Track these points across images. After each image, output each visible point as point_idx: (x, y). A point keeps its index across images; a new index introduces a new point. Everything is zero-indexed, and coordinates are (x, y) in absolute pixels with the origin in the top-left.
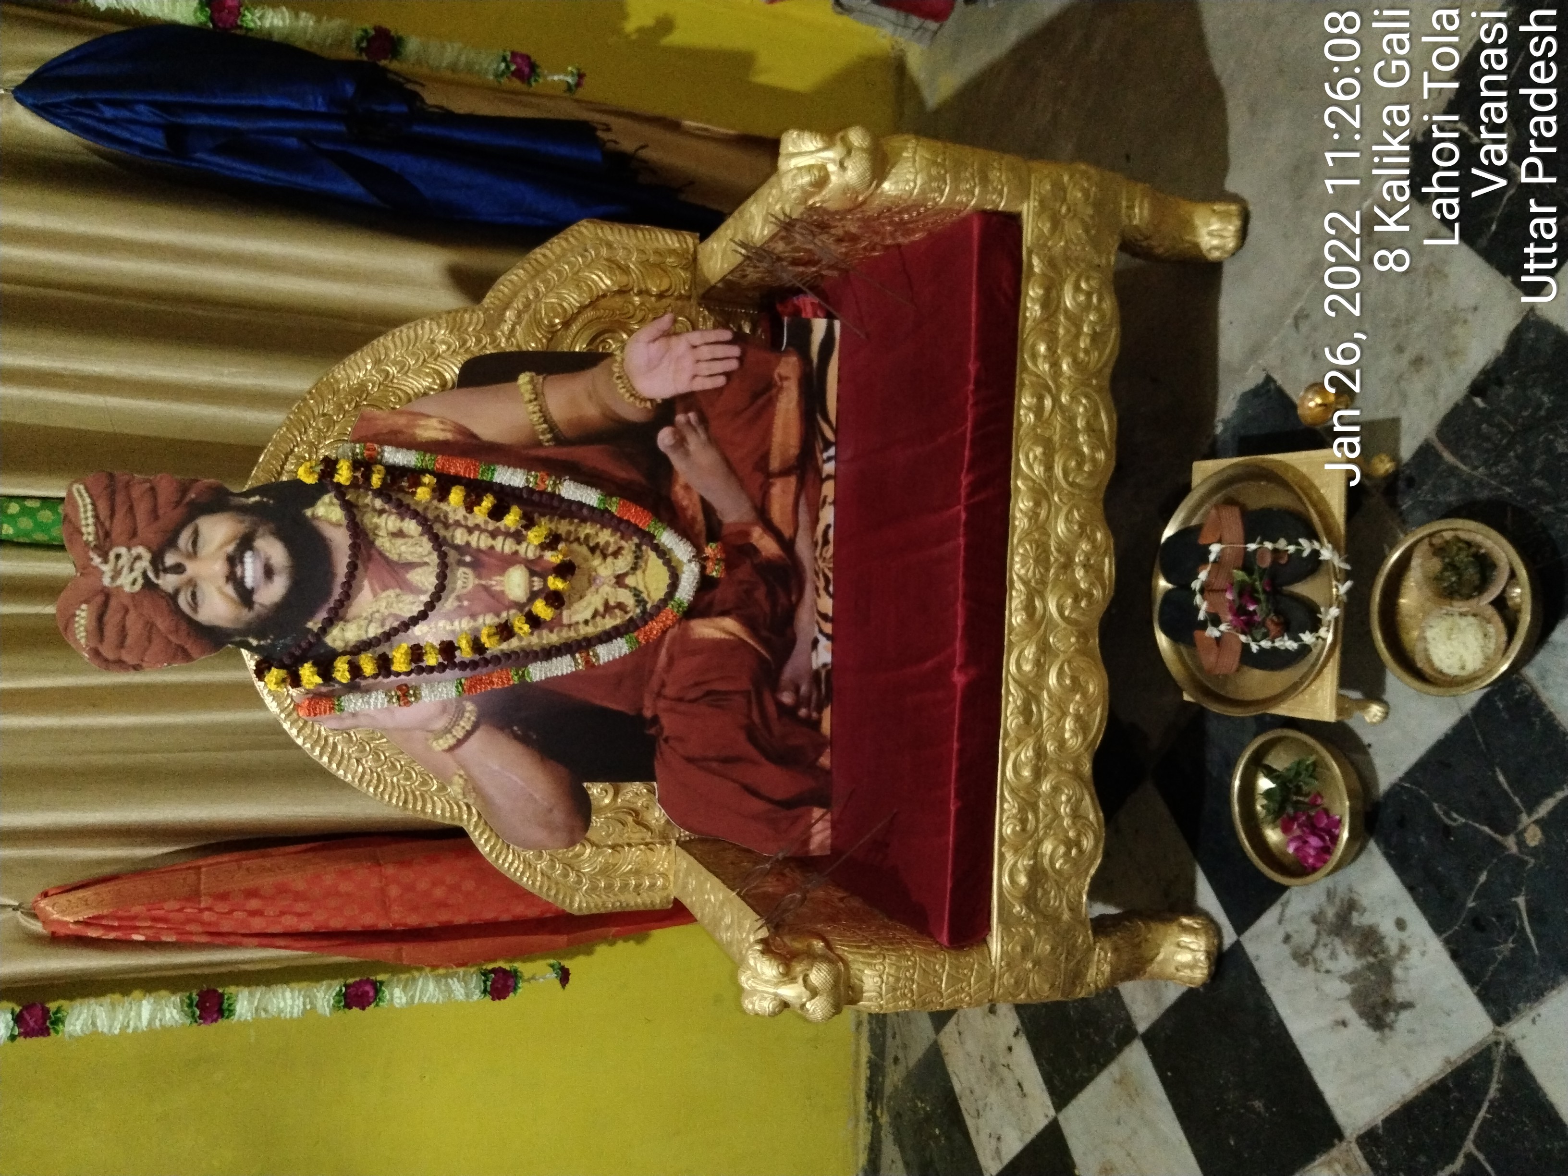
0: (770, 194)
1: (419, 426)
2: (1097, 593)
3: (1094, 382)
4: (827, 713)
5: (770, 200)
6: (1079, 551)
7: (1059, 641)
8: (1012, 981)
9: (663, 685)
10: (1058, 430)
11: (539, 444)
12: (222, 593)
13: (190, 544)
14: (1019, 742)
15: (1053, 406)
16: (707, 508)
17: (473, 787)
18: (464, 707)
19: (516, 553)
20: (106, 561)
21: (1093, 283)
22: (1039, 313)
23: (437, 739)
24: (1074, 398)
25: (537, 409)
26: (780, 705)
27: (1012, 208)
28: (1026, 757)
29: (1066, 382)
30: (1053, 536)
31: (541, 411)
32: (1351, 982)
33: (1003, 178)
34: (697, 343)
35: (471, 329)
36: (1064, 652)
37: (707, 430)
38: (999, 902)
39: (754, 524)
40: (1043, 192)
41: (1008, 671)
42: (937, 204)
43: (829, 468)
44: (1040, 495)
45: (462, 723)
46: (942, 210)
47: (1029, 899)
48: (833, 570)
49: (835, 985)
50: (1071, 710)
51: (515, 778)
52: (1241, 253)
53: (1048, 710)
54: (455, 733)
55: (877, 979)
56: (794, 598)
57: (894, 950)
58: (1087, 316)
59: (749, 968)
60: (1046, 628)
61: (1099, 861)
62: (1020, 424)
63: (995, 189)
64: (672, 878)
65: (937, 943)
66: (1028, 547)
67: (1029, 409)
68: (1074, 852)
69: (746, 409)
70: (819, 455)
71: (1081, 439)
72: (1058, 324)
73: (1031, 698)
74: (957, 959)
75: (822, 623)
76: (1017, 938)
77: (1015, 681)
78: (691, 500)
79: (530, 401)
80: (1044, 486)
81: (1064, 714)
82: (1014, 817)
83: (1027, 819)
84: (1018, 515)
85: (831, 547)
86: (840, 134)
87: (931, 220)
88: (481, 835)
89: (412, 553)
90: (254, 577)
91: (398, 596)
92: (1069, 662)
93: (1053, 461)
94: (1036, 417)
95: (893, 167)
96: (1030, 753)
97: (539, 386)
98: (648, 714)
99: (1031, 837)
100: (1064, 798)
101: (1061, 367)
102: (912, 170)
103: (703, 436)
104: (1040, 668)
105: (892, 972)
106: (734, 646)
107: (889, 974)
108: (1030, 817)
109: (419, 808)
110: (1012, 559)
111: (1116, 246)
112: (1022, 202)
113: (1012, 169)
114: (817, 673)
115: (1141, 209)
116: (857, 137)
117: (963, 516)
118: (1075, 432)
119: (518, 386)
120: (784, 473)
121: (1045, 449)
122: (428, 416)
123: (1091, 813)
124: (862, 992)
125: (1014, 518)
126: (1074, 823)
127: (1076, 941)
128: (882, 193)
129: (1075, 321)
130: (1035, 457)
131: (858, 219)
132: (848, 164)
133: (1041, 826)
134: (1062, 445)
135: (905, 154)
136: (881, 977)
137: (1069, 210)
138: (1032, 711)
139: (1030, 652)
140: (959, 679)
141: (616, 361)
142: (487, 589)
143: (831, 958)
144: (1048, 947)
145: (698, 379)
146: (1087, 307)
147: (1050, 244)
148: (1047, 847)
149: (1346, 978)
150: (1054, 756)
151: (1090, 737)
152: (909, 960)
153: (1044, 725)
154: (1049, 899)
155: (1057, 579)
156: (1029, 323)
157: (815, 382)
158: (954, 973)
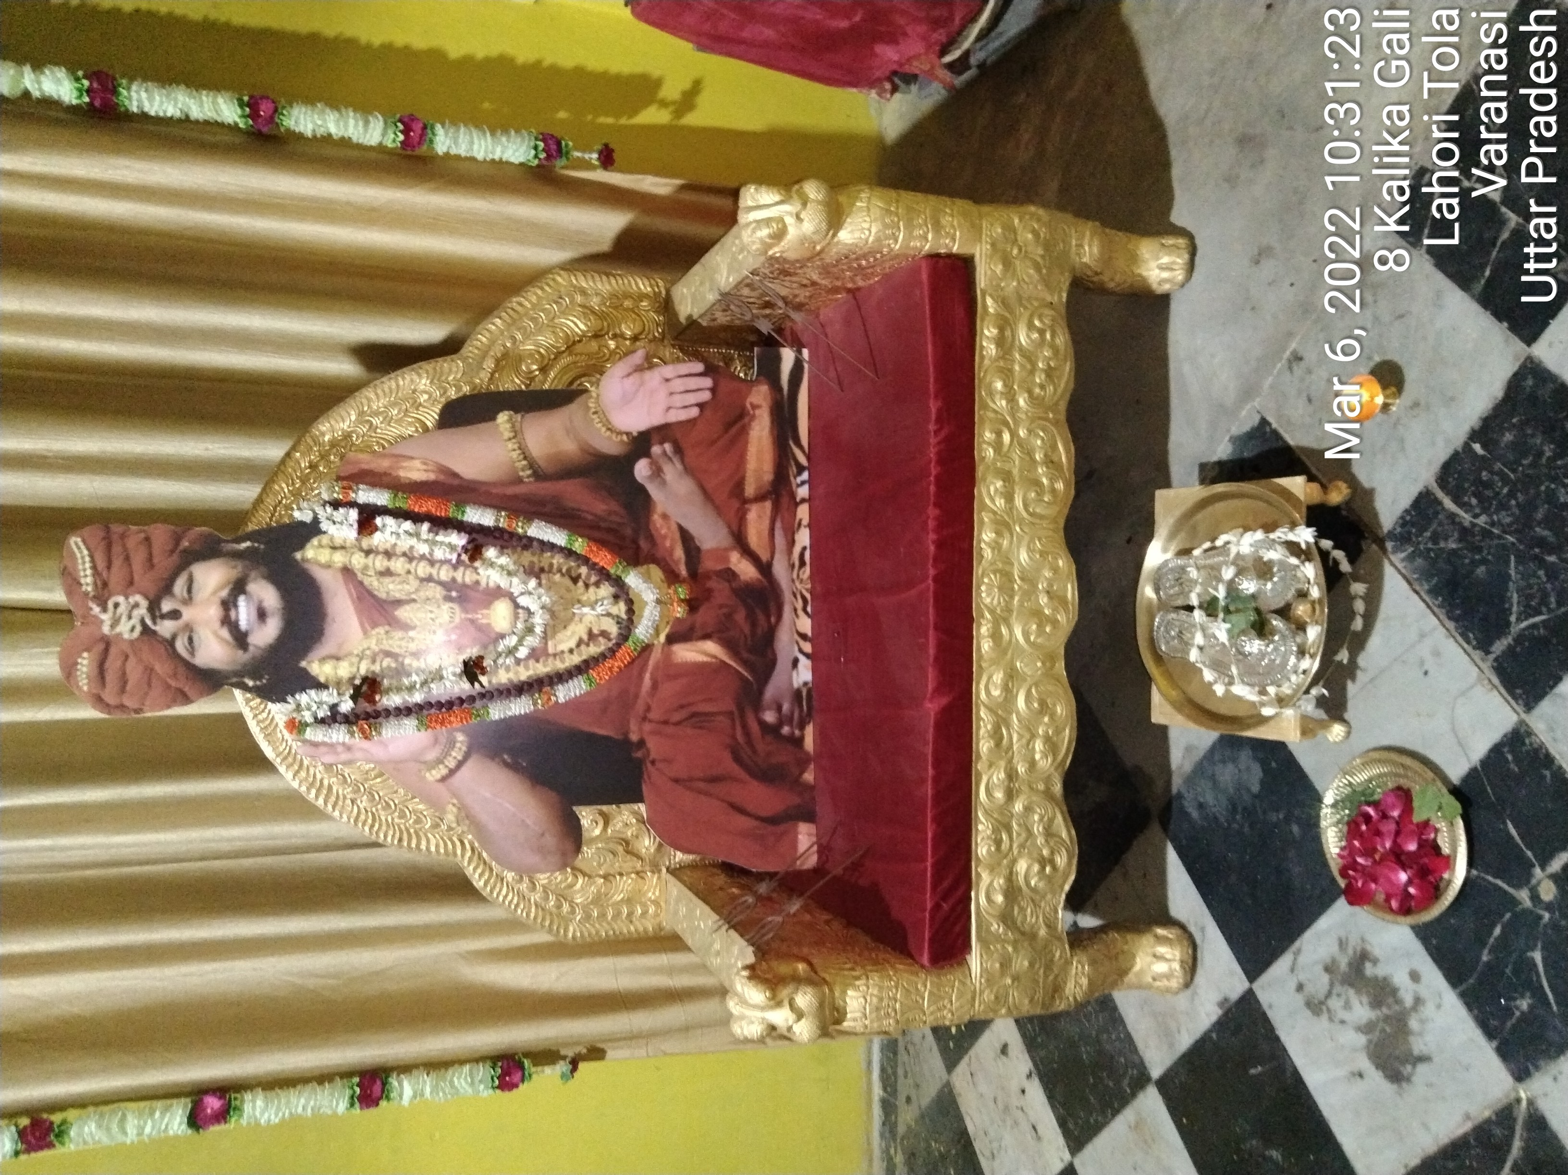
1: (402, 467)
2: (1061, 618)
3: (1051, 415)
4: (809, 730)
5: (734, 251)
6: (1042, 579)
7: (1026, 666)
8: (992, 997)
9: (648, 709)
10: (1017, 462)
14: (991, 764)
15: (1012, 440)
17: (466, 815)
21: (1046, 320)
22: (994, 352)
23: (429, 770)
24: (1031, 432)
25: (516, 446)
26: (762, 724)
27: (965, 251)
28: (998, 779)
29: (1023, 416)
30: (1016, 565)
31: (520, 448)
33: (956, 224)
35: (451, 378)
36: (1031, 676)
38: (977, 922)
39: (733, 548)
40: (994, 235)
41: (978, 696)
42: (892, 250)
43: (803, 492)
44: (1002, 527)
46: (898, 255)
47: (1006, 917)
48: (810, 591)
49: (821, 1008)
50: (1041, 732)
52: (1187, 286)
53: (1018, 733)
55: (862, 1000)
56: (773, 620)
57: (877, 971)
58: (1041, 352)
59: (737, 993)
60: (1012, 655)
61: (1073, 876)
62: (981, 459)
63: (947, 234)
64: (662, 904)
65: (918, 963)
66: (993, 577)
67: (989, 443)
68: (1048, 869)
69: (719, 438)
70: (792, 478)
71: (1040, 471)
72: (1014, 361)
73: (1000, 721)
74: (939, 978)
76: (995, 955)
77: (986, 706)
79: (510, 439)
80: (1006, 517)
81: (1033, 736)
82: (989, 838)
83: (1001, 840)
84: (982, 546)
85: (808, 569)
86: (796, 187)
87: (887, 264)
88: (475, 869)
91: (387, 632)
92: (1036, 685)
93: (1013, 494)
94: (996, 451)
95: (848, 216)
96: (1002, 775)
97: (518, 425)
98: (634, 737)
99: (1005, 857)
100: (1036, 817)
101: (1017, 402)
102: (867, 219)
103: (679, 466)
104: (1009, 693)
105: (876, 992)
107: (872, 995)
108: (1004, 837)
109: (413, 845)
110: (978, 588)
111: (1067, 284)
112: (974, 246)
113: (964, 213)
115: (1090, 246)
116: (812, 190)
117: (932, 550)
118: (1034, 464)
120: (760, 498)
121: (1005, 482)
122: (412, 458)
123: (1064, 831)
124: (846, 1013)
125: (979, 549)
126: (1046, 841)
127: (1054, 956)
128: (839, 241)
129: (1030, 359)
130: (997, 491)
131: (817, 267)
132: (804, 216)
133: (1015, 846)
134: (1021, 477)
135: (859, 204)
136: (864, 998)
137: (1020, 251)
138: (1002, 734)
139: (998, 677)
140: (931, 707)
141: (591, 397)
142: (472, 621)
143: (815, 981)
144: (1026, 963)
145: (672, 411)
146: (1041, 343)
147: (1003, 285)
148: (1022, 866)
150: (1025, 777)
151: (1060, 758)
152: (891, 980)
153: (1015, 748)
154: (1025, 916)
155: (1021, 604)
156: (987, 362)
157: (786, 409)
158: (935, 991)
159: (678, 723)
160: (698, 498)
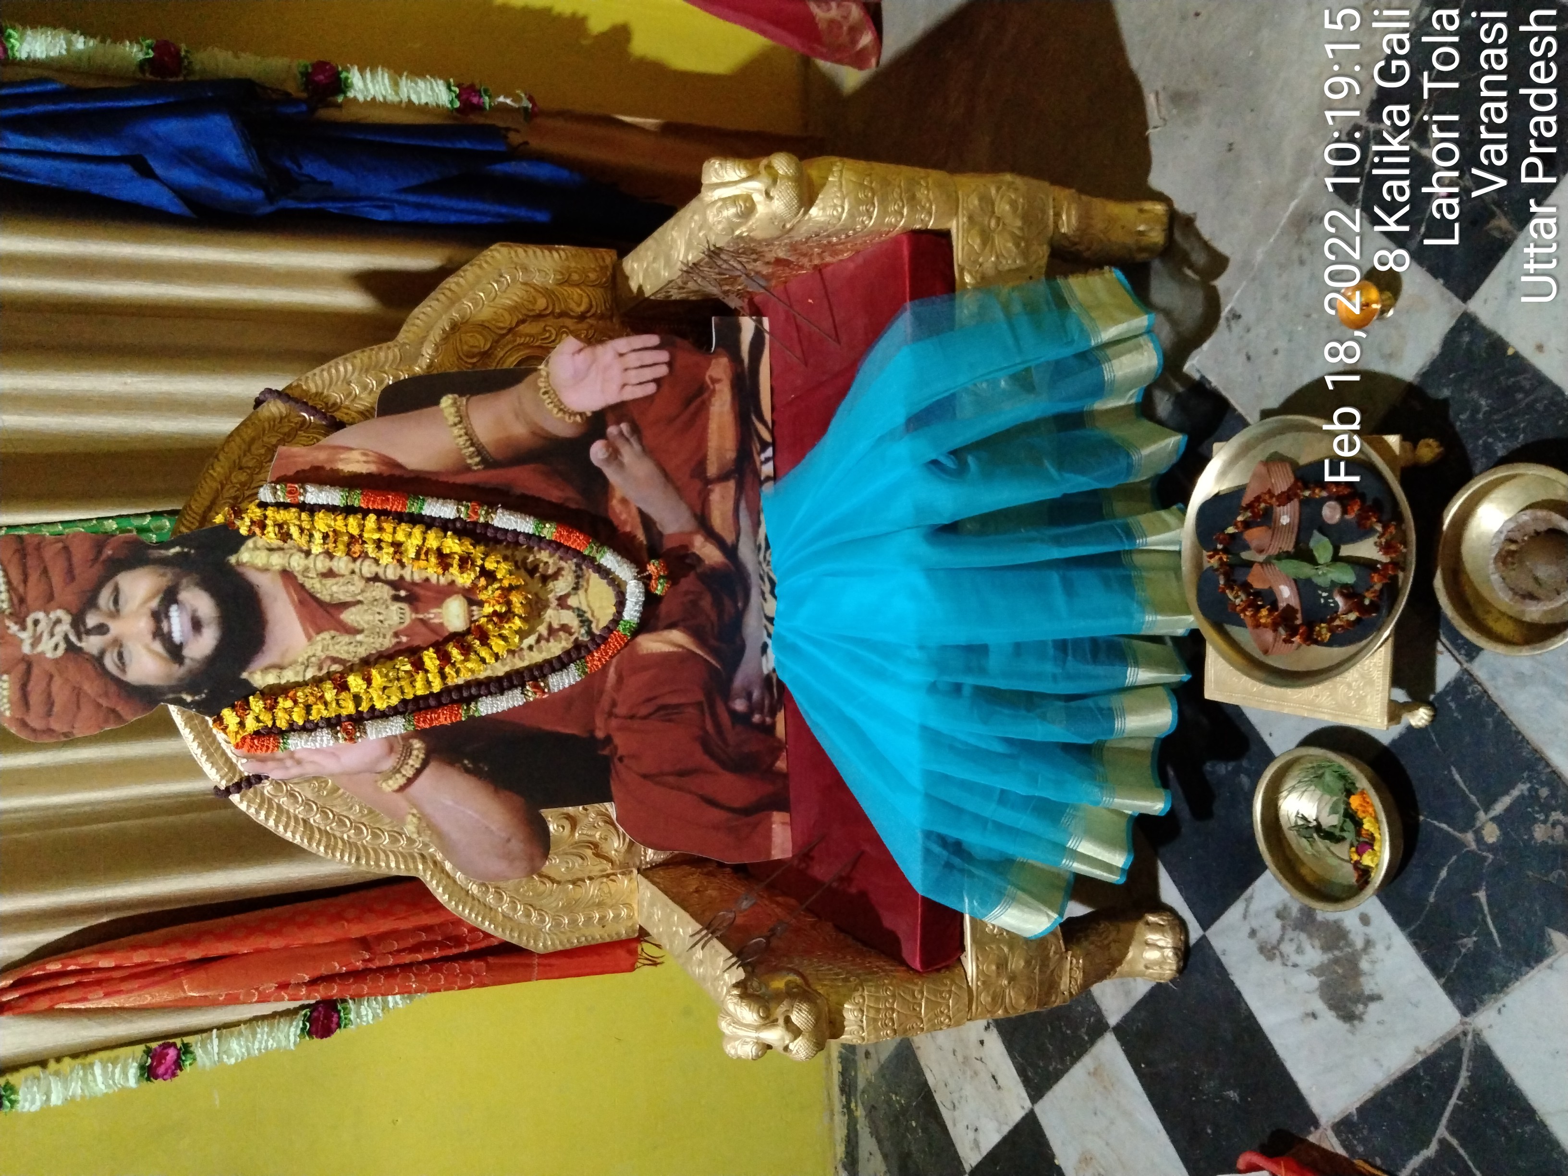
0: (692, 218)
1: (341, 460)
4: (781, 717)
5: (693, 225)
8: (989, 999)
9: (614, 704)
11: (468, 469)
16: (647, 521)
17: (427, 824)
18: (411, 745)
25: (462, 432)
26: (733, 713)
27: (941, 226)
31: (466, 434)
32: (1319, 976)
33: (931, 197)
34: (623, 351)
35: (387, 367)
37: (640, 440)
39: (696, 532)
40: (971, 207)
42: (865, 227)
43: (767, 469)
45: (411, 762)
46: (871, 232)
49: (817, 1023)
51: (470, 812)
54: (404, 772)
55: (857, 1012)
57: (872, 980)
59: (728, 1013)
63: (923, 208)
65: (911, 971)
69: (678, 416)
70: (756, 455)
74: (935, 984)
76: (991, 957)
78: (629, 513)
86: (764, 162)
88: (438, 883)
89: (345, 592)
90: (182, 631)
91: (333, 637)
95: (819, 192)
97: (463, 408)
98: (600, 734)
102: (839, 194)
103: (637, 447)
105: (872, 1003)
106: (683, 657)
107: (868, 1007)
109: (372, 862)
111: (1046, 254)
112: (951, 219)
113: (940, 185)
115: (1068, 214)
116: (781, 164)
119: (442, 410)
120: (723, 478)
122: (351, 449)
124: (843, 1026)
127: (1049, 952)
131: (786, 245)
132: (774, 192)
135: (831, 179)
136: (861, 1010)
137: (998, 223)
143: (811, 995)
144: (1022, 962)
145: (628, 389)
147: (981, 260)
149: (1313, 971)
152: (887, 990)
157: (748, 382)
158: (932, 997)
159: (645, 718)
160: (658, 479)
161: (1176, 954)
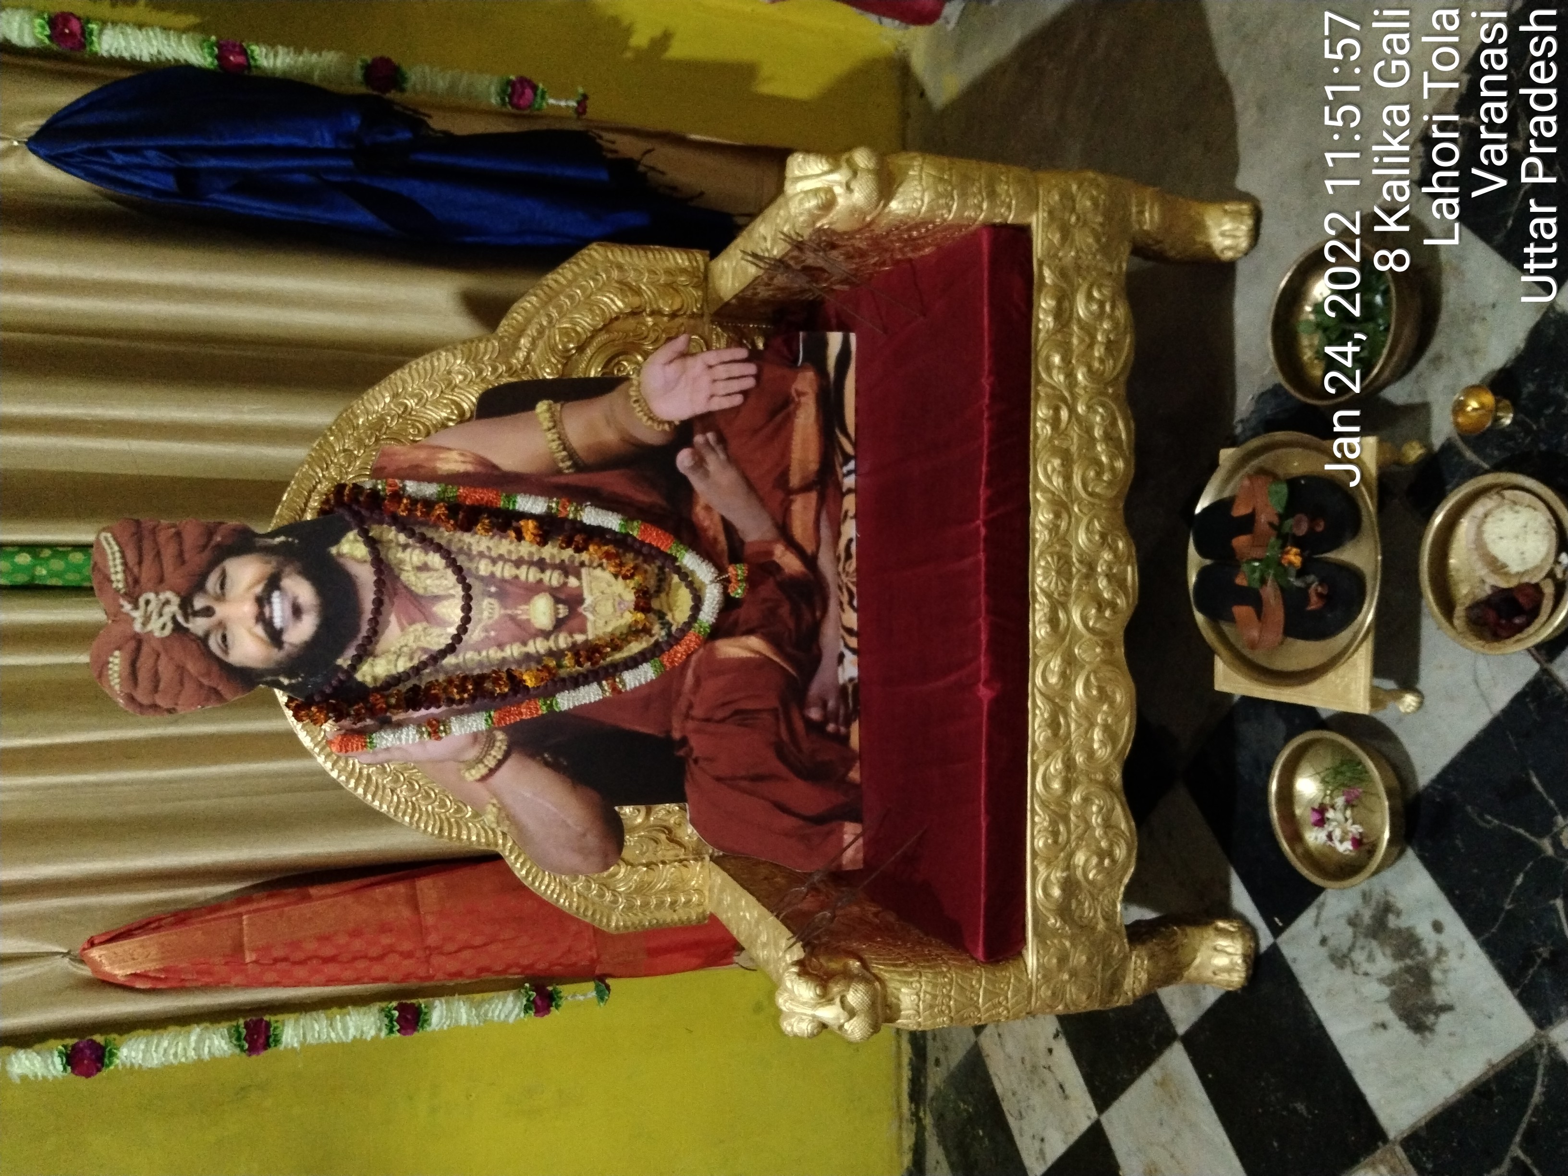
0: (778, 214)
1: (440, 459)
2: (1121, 602)
3: (1111, 390)
4: (855, 728)
5: (778, 221)
6: (1101, 561)
7: (1085, 651)
8: (1050, 993)
9: (691, 706)
10: (1075, 440)
11: (559, 472)
12: (250, 631)
13: (218, 586)
14: (1048, 755)
15: (1070, 417)
16: (728, 527)
17: (506, 815)
18: (494, 736)
19: (540, 581)
20: (136, 607)
21: (1106, 292)
22: (1052, 325)
24: (1089, 408)
25: (556, 436)
26: (808, 722)
27: (1021, 221)
28: (1056, 770)
29: (1082, 392)
30: (1074, 546)
31: (559, 438)
32: (1389, 985)
33: (1011, 192)
34: (712, 362)
35: (486, 358)
36: (1090, 663)
37: (725, 449)
38: (1033, 915)
39: (776, 541)
40: (1051, 202)
41: (1034, 684)
42: (945, 220)
43: (849, 482)
44: (1060, 507)
45: (493, 753)
46: (951, 226)
47: (1064, 911)
48: (857, 585)
49: (873, 1005)
50: (1099, 720)
51: (548, 805)
52: (1253, 253)
53: (1076, 722)
54: (486, 763)
55: (914, 997)
56: (818, 614)
57: (930, 967)
58: (1101, 325)
59: (786, 990)
60: (1070, 641)
61: (1132, 870)
62: (1037, 436)
63: (1003, 202)
64: (707, 894)
65: (972, 958)
66: (1049, 559)
67: (1045, 421)
68: (1107, 862)
70: (838, 469)
71: (1099, 448)
72: (1071, 335)
73: (1058, 710)
74: (994, 974)
75: (848, 638)
76: (1052, 950)
77: (1042, 694)
78: (711, 520)
79: (549, 429)
80: (1064, 497)
81: (1092, 725)
82: (1046, 829)
83: (1058, 830)
84: (1038, 527)
85: (854, 561)
86: (845, 156)
87: (939, 235)
88: (516, 859)
89: (438, 586)
90: (283, 617)
92: (1095, 673)
93: (1072, 472)
94: (1053, 429)
95: (899, 186)
96: (1059, 766)
98: (676, 735)
99: (1062, 850)
100: (1094, 808)
101: (1076, 378)
102: (919, 188)
103: (722, 456)
104: (1067, 680)
105: (929, 989)
106: (760, 664)
107: (925, 992)
108: (1061, 829)
109: (454, 836)
110: (1034, 572)
111: (1128, 252)
112: (1030, 215)
113: (1021, 181)
114: (843, 689)
115: (1151, 213)
116: (862, 158)
117: (983, 531)
118: (1093, 440)
119: (537, 415)
120: (805, 488)
121: (1063, 460)
122: (449, 449)
123: (1123, 821)
124: (899, 1011)
125: (1035, 530)
126: (1105, 833)
127: (1112, 951)
128: (889, 212)
129: (1089, 331)
130: (1054, 470)
131: (866, 239)
132: (854, 185)
133: (1073, 837)
134: (1079, 455)
135: (911, 173)
136: (918, 995)
137: (1078, 219)
138: (1059, 724)
139: (1055, 664)
140: (985, 693)
141: (632, 385)
142: (513, 618)
143: (868, 978)
144: (1084, 958)
145: (716, 400)
146: (1100, 315)
147: (1060, 254)
148: (1080, 858)
149: (1384, 980)
150: (1083, 767)
151: (1119, 747)
152: (945, 976)
153: (1073, 737)
154: (1083, 911)
155: (1080, 589)
156: (1042, 335)
157: (832, 396)
158: (991, 988)
159: (723, 721)
160: (742, 489)
161: (1245, 961)
